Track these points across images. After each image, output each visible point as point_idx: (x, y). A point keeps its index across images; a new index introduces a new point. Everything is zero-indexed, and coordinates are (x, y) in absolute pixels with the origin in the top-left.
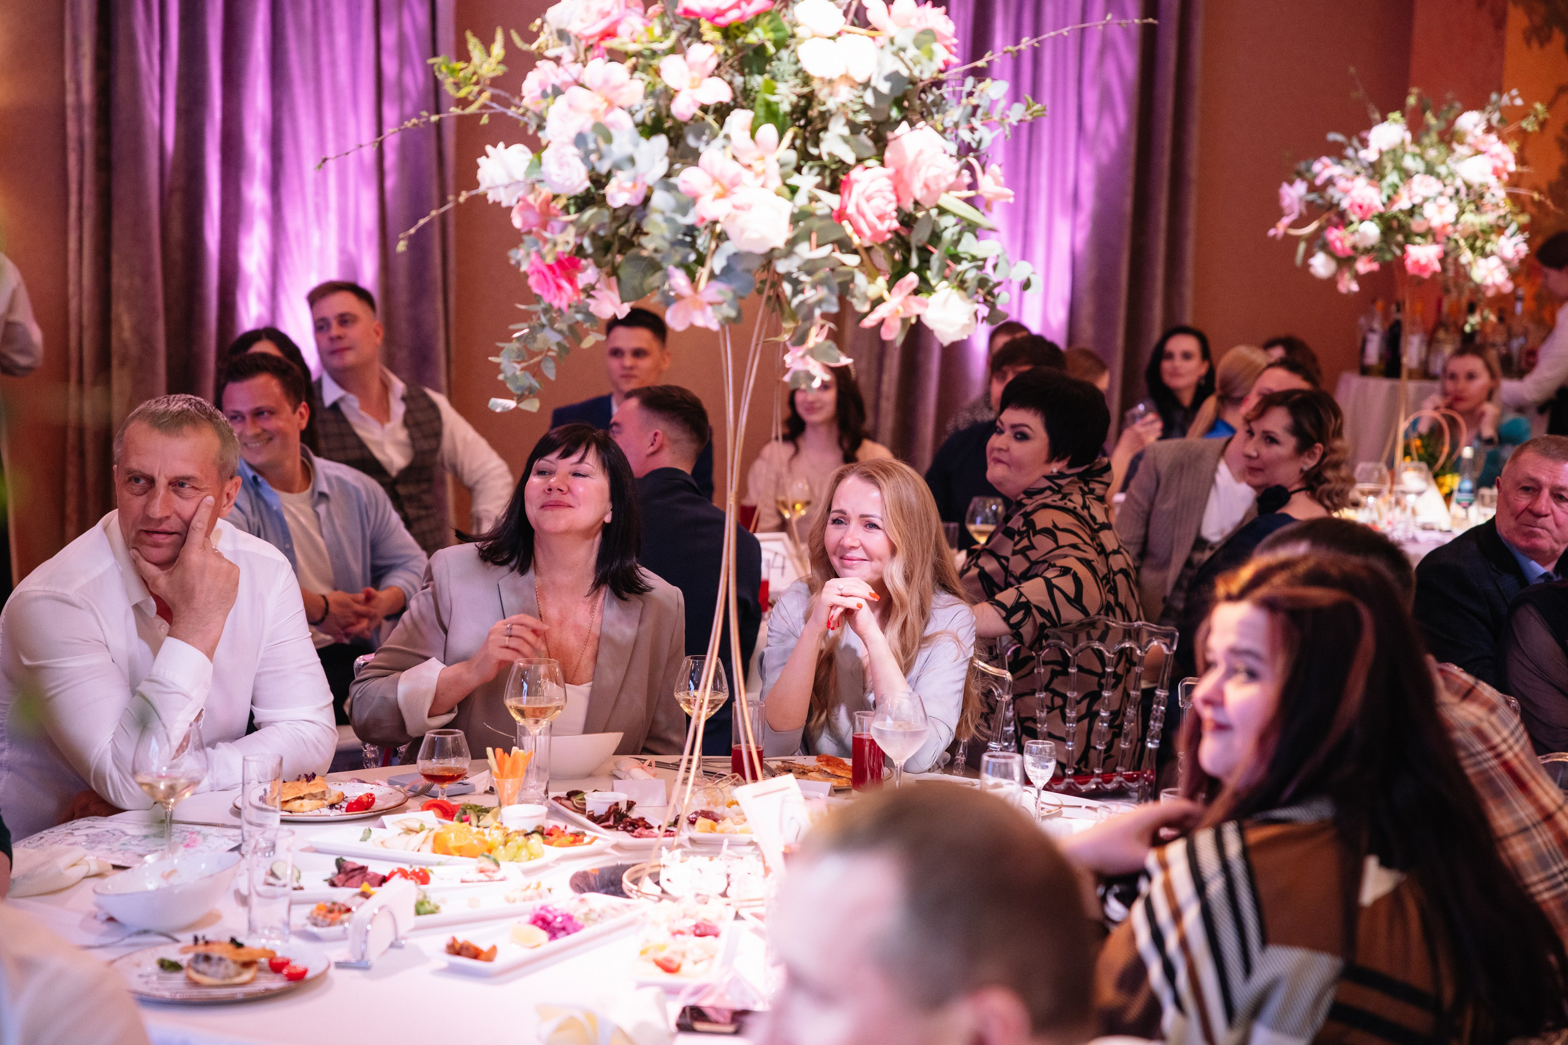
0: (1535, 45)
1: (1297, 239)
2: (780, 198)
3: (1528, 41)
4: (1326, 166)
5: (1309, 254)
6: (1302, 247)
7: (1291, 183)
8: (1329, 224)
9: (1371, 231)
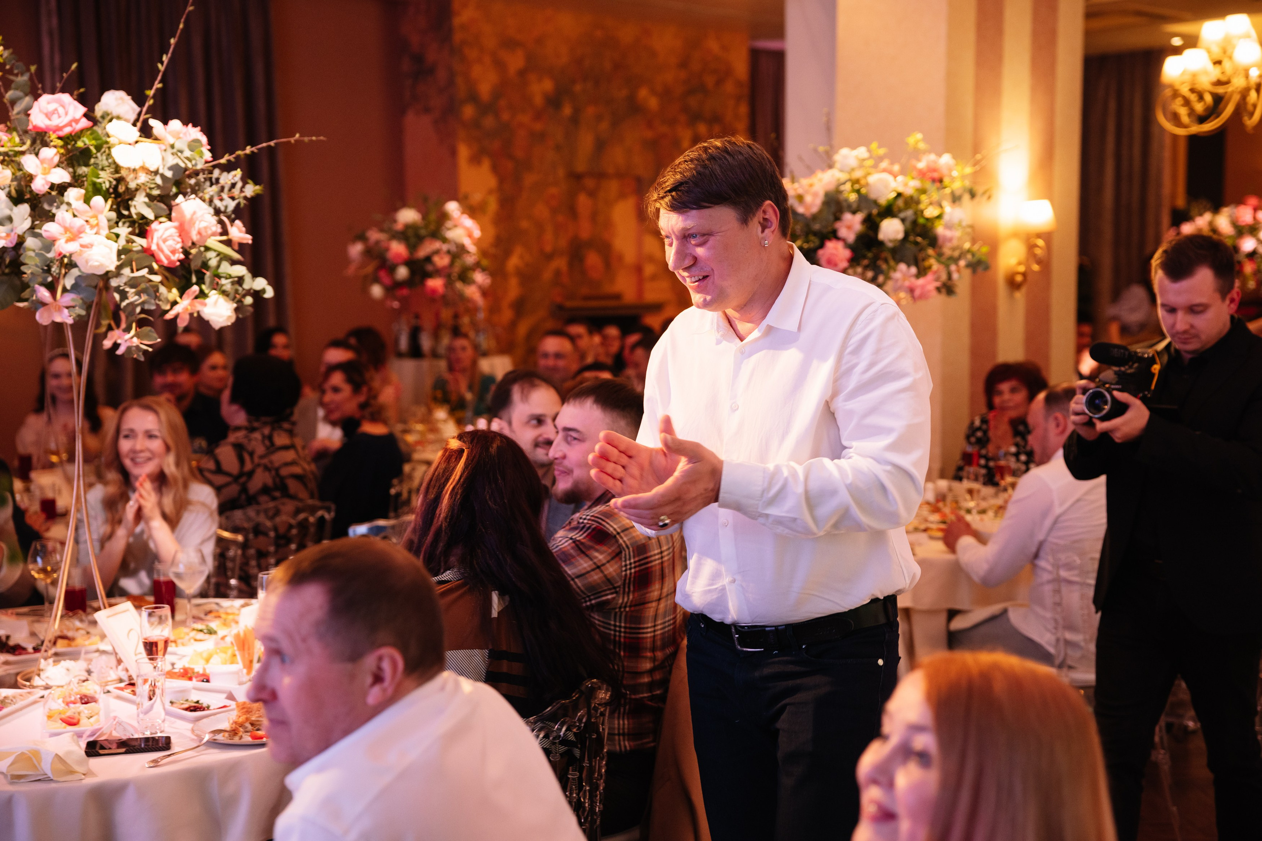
2: (110, 241)
3: (472, 163)
4: (374, 234)
7: (353, 243)
9: (402, 272)
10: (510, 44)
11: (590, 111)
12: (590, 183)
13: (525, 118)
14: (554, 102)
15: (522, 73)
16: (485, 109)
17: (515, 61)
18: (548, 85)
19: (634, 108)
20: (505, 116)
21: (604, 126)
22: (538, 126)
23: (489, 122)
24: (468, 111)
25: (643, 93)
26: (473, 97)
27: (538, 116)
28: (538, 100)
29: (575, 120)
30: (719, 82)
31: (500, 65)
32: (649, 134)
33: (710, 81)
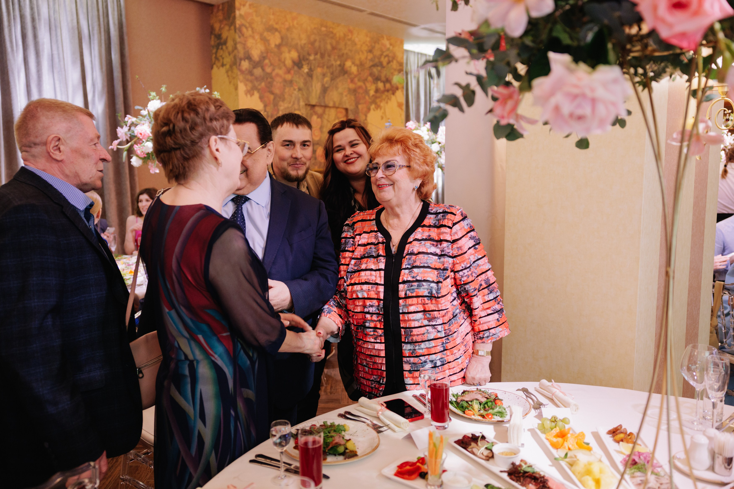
0: (249, 96)
1: (122, 150)
3: (246, 94)
4: (129, 118)
5: (129, 158)
6: (125, 154)
7: (122, 127)
8: (136, 143)
10: (271, 29)
11: (319, 70)
12: (319, 110)
13: (281, 72)
14: (298, 64)
15: (279, 46)
16: (256, 64)
17: (275, 40)
18: (294, 55)
19: (344, 71)
20: (268, 70)
21: (327, 79)
22: (288, 77)
23: (258, 72)
24: (245, 65)
25: (348, 64)
26: (249, 57)
27: (288, 71)
28: (289, 63)
29: (310, 75)
30: (389, 62)
31: (265, 40)
32: (352, 86)
33: (384, 61)
